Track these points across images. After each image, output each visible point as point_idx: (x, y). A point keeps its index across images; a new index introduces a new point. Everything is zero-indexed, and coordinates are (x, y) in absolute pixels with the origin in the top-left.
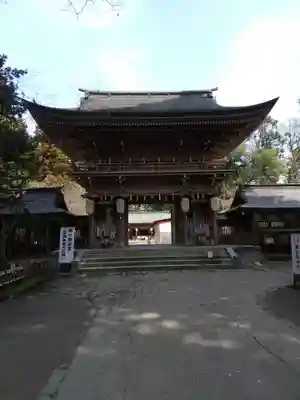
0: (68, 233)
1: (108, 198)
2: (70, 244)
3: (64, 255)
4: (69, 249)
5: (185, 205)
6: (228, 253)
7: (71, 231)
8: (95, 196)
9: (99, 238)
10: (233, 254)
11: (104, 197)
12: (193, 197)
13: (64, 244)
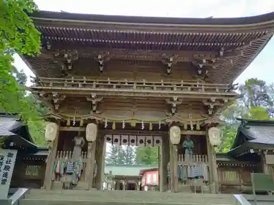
0: (6, 159)
1: (78, 124)
2: (6, 176)
7: (10, 155)
11: (72, 122)
12: (186, 127)
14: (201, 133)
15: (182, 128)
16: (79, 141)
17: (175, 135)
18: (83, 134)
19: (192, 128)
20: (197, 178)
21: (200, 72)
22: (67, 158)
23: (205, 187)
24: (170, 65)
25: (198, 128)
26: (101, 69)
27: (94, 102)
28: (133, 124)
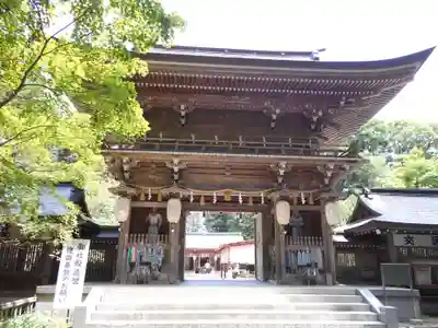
1: (155, 198)
2: (77, 273)
3: (63, 293)
4: (75, 281)
5: (283, 214)
8: (132, 191)
9: (132, 265)
10: (377, 304)
11: (147, 195)
12: (295, 202)
13: (66, 272)
14: (315, 208)
15: (291, 202)
19: (304, 202)
20: (309, 266)
21: (313, 127)
22: (142, 243)
24: (274, 117)
25: (311, 202)
26: (183, 121)
27: (176, 169)
28: (227, 198)
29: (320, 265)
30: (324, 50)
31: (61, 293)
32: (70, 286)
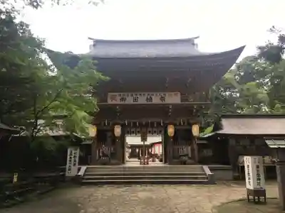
0: (73, 152)
2: (75, 161)
4: (75, 165)
6: (204, 171)
10: (208, 172)
11: (105, 123)
12: (178, 124)
13: (70, 161)
14: (188, 127)
15: (175, 125)
16: (109, 134)
17: (171, 130)
18: (113, 131)
19: (182, 124)
20: (184, 156)
23: (189, 161)
25: (186, 124)
28: (144, 123)
29: (190, 156)
30: (196, 38)
31: (69, 170)
32: (72, 167)
